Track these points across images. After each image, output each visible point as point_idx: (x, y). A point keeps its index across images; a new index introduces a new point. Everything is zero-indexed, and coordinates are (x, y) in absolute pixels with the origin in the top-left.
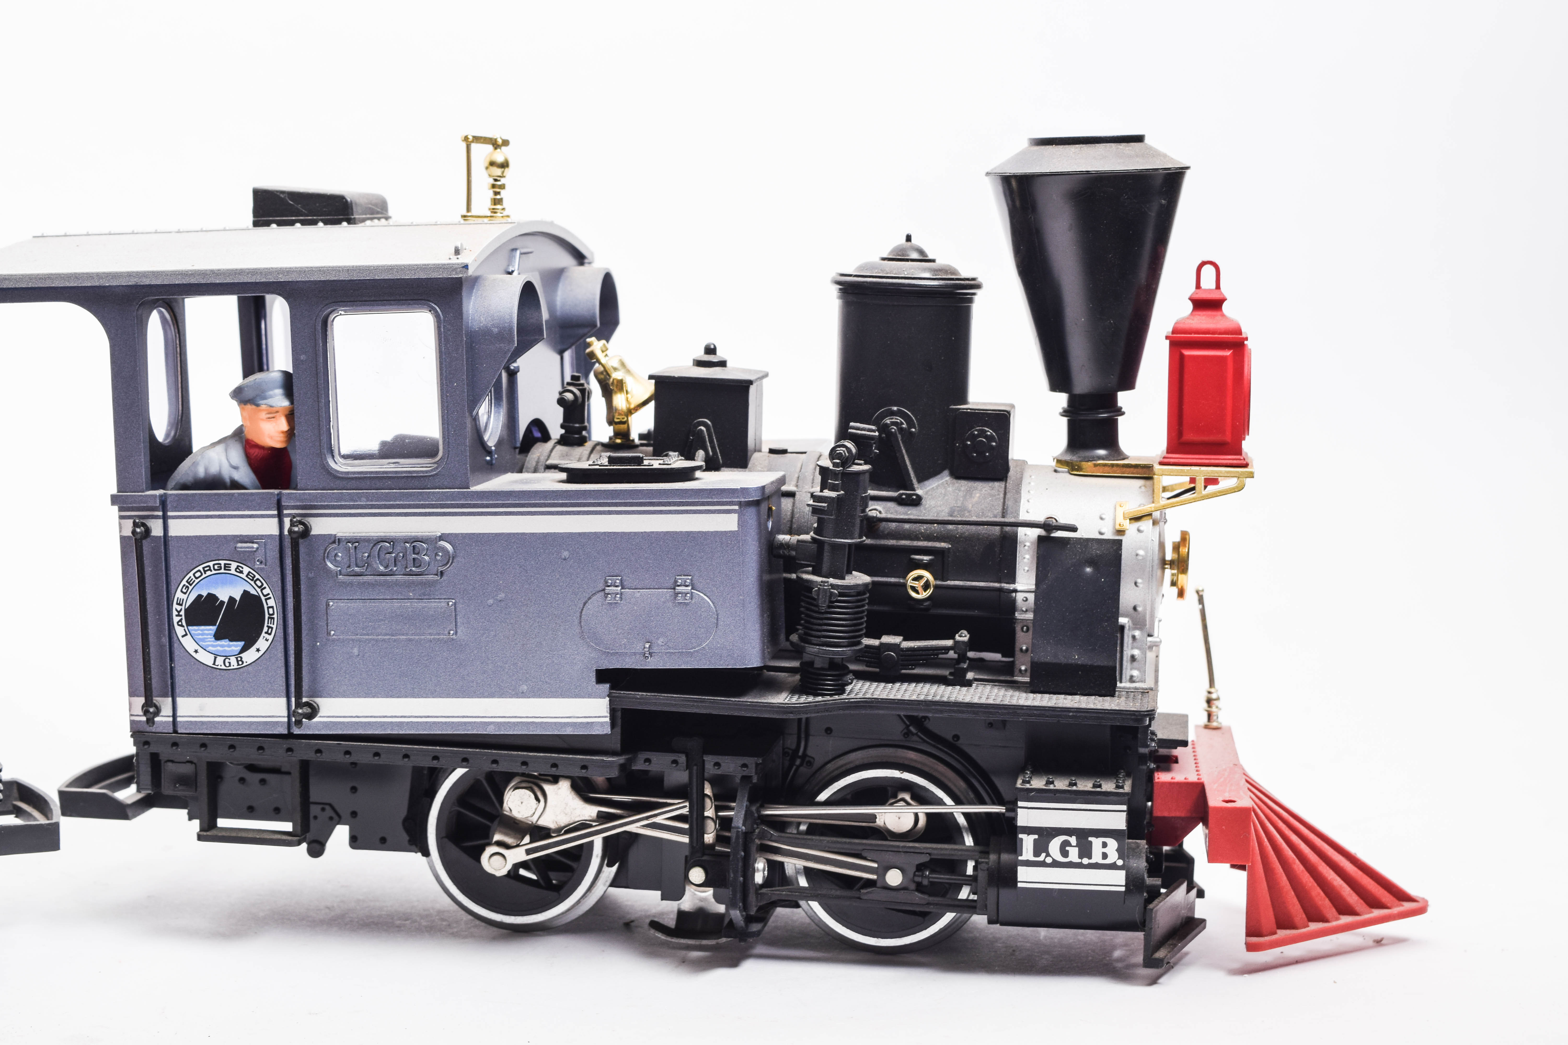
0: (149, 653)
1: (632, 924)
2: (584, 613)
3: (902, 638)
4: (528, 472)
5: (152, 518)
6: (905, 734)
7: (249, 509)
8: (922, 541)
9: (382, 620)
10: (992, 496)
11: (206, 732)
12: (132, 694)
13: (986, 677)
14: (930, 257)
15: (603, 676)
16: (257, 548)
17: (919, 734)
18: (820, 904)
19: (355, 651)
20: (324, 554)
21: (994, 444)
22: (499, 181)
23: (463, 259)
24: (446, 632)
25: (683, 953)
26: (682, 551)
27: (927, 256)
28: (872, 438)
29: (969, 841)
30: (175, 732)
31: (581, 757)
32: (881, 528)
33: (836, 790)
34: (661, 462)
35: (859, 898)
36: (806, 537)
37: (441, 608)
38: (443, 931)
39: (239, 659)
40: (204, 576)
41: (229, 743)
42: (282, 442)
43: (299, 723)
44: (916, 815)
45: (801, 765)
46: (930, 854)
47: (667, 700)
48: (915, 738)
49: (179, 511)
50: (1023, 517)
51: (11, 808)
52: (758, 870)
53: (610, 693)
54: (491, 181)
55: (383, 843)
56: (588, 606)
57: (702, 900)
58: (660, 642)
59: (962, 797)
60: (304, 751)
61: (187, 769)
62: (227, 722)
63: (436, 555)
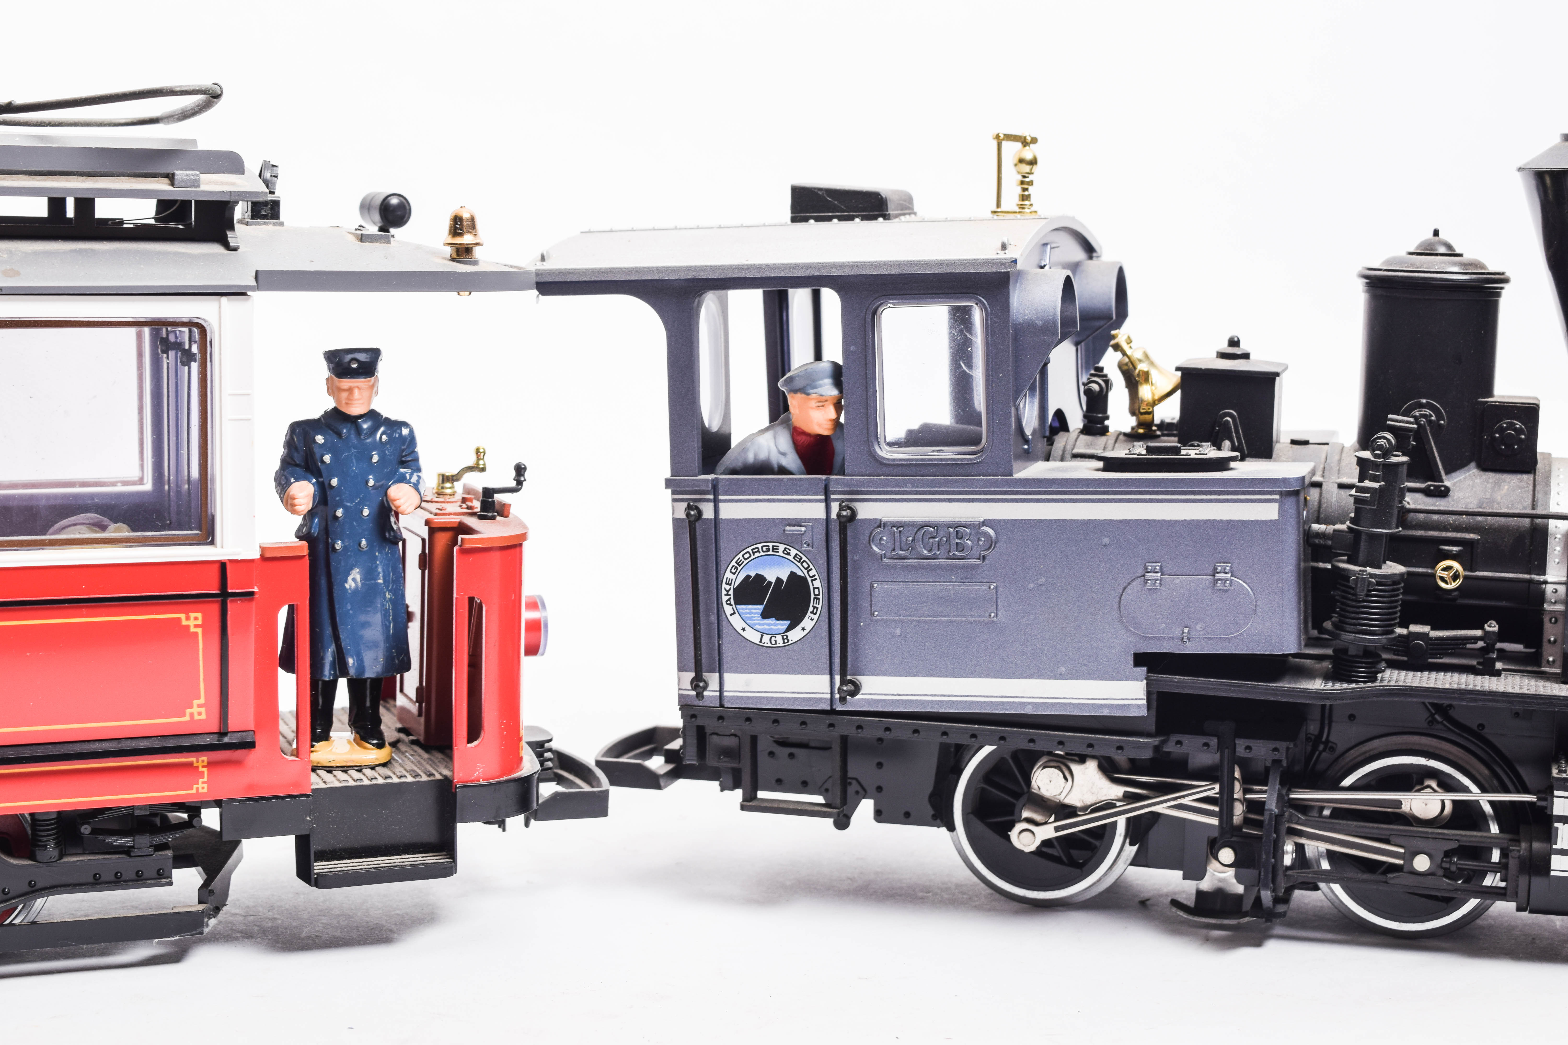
0: (699, 630)
1: (1148, 902)
2: (1123, 598)
3: (1429, 627)
4: (1055, 460)
5: (704, 501)
6: (1429, 722)
7: (797, 494)
8: (1450, 532)
9: (925, 602)
10: (1521, 488)
11: (751, 706)
12: (681, 668)
13: (1513, 668)
14: (1458, 251)
15: (1140, 659)
16: (805, 531)
17: (1444, 722)
18: (1343, 887)
19: (898, 631)
20: (870, 538)
21: (1523, 437)
22: (1028, 177)
23: (1010, 254)
24: (987, 615)
25: (1205, 931)
26: (1222, 539)
27: (1454, 251)
28: (1410, 430)
29: (1494, 829)
30: (722, 706)
31: (1117, 738)
32: (1409, 519)
33: (1360, 776)
34: (1197, 452)
35: (1386, 882)
36: (1343, 527)
37: (983, 591)
38: (966, 904)
39: (785, 637)
40: (753, 557)
41: (773, 717)
42: (829, 429)
43: (843, 700)
44: (1443, 802)
45: (1324, 750)
46: (1458, 840)
47: (1204, 684)
48: (1440, 726)
49: (729, 495)
50: (1554, 509)
51: (552, 776)
52: (1287, 852)
53: (1148, 676)
54: (1020, 178)
55: (907, 818)
56: (1128, 591)
57: (1220, 880)
58: (1198, 627)
59: (1487, 785)
60: (845, 727)
61: (731, 742)
62: (772, 698)
63: (979, 539)
